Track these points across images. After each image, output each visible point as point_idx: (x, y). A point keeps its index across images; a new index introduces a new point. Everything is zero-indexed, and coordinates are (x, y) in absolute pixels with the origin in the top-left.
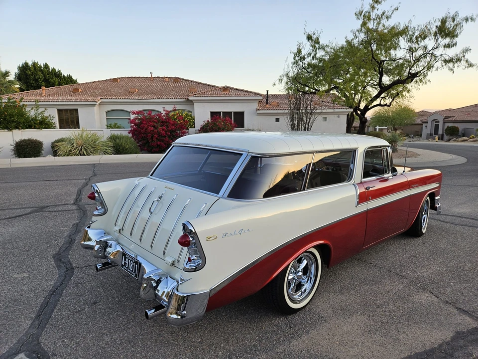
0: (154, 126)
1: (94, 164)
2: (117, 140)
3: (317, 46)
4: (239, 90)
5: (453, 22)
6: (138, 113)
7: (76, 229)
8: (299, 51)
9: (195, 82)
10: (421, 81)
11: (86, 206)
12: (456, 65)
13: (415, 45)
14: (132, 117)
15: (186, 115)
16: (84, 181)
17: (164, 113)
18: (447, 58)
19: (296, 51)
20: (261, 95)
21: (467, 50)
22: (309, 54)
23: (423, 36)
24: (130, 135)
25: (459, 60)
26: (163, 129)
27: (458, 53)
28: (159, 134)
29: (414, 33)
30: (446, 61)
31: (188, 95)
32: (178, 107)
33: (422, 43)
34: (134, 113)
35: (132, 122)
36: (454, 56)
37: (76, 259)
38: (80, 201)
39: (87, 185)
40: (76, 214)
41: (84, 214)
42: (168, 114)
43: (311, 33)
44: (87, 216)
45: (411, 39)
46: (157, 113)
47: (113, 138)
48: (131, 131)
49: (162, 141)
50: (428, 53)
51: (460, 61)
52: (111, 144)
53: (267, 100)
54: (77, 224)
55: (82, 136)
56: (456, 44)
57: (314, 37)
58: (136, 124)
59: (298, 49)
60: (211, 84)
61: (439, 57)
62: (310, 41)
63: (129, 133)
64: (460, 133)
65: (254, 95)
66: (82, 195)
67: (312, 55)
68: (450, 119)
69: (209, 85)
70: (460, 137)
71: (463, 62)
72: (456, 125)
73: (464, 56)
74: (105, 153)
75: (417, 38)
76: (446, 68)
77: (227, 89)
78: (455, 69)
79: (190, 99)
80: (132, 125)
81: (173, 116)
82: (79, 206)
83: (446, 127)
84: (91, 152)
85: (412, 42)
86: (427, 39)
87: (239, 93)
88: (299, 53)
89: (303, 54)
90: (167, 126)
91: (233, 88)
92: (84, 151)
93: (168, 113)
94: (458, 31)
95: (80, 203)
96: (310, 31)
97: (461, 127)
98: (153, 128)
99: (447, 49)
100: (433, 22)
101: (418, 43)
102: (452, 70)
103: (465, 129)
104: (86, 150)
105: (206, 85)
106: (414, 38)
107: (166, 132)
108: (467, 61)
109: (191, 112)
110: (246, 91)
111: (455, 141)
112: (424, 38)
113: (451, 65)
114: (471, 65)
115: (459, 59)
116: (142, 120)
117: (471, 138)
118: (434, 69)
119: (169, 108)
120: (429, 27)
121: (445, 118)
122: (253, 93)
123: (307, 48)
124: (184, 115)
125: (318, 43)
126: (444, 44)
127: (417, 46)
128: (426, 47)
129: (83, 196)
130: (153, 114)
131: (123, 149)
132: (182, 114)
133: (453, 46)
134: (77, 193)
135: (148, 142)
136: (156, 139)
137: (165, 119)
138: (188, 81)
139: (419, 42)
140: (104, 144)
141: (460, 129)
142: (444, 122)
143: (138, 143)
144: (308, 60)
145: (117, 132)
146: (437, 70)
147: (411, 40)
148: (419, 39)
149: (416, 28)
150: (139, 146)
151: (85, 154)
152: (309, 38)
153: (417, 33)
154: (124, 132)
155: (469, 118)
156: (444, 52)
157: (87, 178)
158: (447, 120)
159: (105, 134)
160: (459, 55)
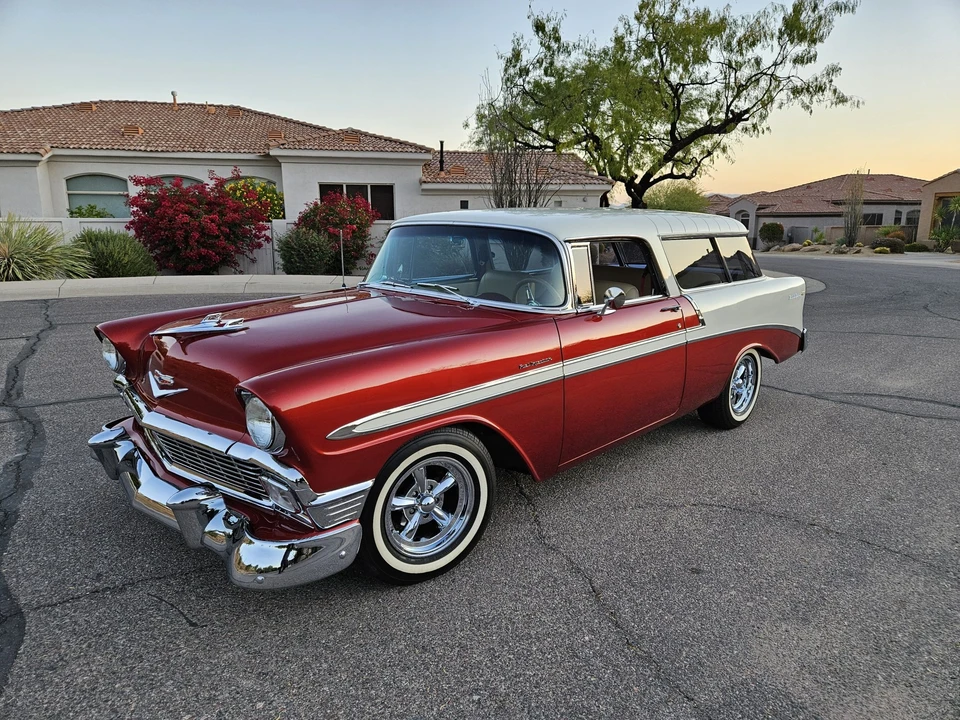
0: (190, 214)
1: (46, 301)
2: (100, 245)
3: (555, 46)
4: (380, 138)
5: (814, 11)
6: (149, 182)
7: (18, 478)
8: (517, 55)
9: (278, 118)
10: (755, 127)
11: (37, 409)
12: (815, 98)
13: (735, 57)
14: (134, 191)
15: (264, 189)
16: (23, 342)
17: (212, 184)
18: (799, 84)
19: (509, 55)
20: (428, 151)
21: (834, 70)
22: (538, 61)
23: (751, 38)
24: (132, 233)
25: (821, 89)
26: (212, 221)
27: (818, 75)
28: (203, 231)
29: (735, 33)
30: (796, 91)
31: (268, 146)
32: (245, 171)
33: (750, 54)
34: (137, 182)
35: (134, 202)
36: (811, 80)
37: (28, 577)
38: (19, 395)
39: (33, 351)
40: (11, 434)
41: (35, 433)
42: (222, 186)
43: (543, 17)
44: (43, 438)
45: (729, 44)
46: (195, 183)
47: (89, 239)
48: (132, 223)
49: (212, 246)
50: (765, 74)
51: (823, 91)
52: (86, 253)
53: (442, 162)
54: (18, 464)
55: (8, 233)
56: (815, 56)
57: (549, 27)
58: (144, 208)
59: (513, 50)
60: (314, 124)
61: (784, 82)
62: (540, 34)
63: (128, 228)
64: (785, 237)
65: (414, 150)
66: (22, 379)
67: (544, 65)
68: (767, 211)
69: (310, 126)
70: (785, 243)
71: (828, 94)
72: (778, 221)
73: (831, 81)
74: (70, 274)
75: (739, 43)
76: (796, 103)
77: (354, 136)
78: (814, 106)
79: (273, 152)
80: (135, 209)
81: (235, 190)
82: (16, 409)
83: (761, 226)
84: (35, 273)
85: (732, 50)
86: (759, 45)
87: (382, 144)
88: (517, 61)
89: (524, 63)
90: (221, 214)
91: (366, 134)
92: (17, 271)
93: (221, 183)
94: (824, 30)
95: (18, 402)
96: (541, 12)
97: (787, 224)
98: (187, 218)
99: (799, 66)
100: (771, 11)
101: (742, 54)
102: (808, 107)
103: (792, 229)
104: (21, 268)
105: (303, 124)
106: (734, 42)
107: (219, 225)
108: (835, 91)
109: (275, 184)
110: (396, 141)
111: (778, 250)
112: (753, 44)
113: (805, 98)
114: (842, 100)
115: (821, 87)
116: (160, 199)
117: (805, 246)
118: (776, 104)
119: (225, 173)
120: (763, 22)
121: (758, 209)
122: (411, 145)
123: (533, 50)
124: (259, 189)
125: (558, 40)
126: (794, 56)
127: (740, 59)
128: (758, 62)
129: (25, 383)
130: (185, 185)
131: (114, 266)
132: (254, 188)
133: (809, 60)
134: (8, 374)
135: (176, 249)
136: (197, 241)
137: (216, 197)
138: (263, 115)
139: (744, 52)
140: (68, 252)
141: (785, 230)
142: (758, 216)
143: (151, 250)
144: (536, 74)
145: (97, 226)
146: (780, 107)
147: (728, 47)
148: (744, 45)
149: (739, 22)
150: (155, 258)
151: (20, 277)
152: (539, 27)
153: (740, 33)
154: (116, 225)
155: (800, 209)
156: (793, 73)
157: (31, 334)
158: (762, 211)
159: (69, 230)
160: (819, 79)
